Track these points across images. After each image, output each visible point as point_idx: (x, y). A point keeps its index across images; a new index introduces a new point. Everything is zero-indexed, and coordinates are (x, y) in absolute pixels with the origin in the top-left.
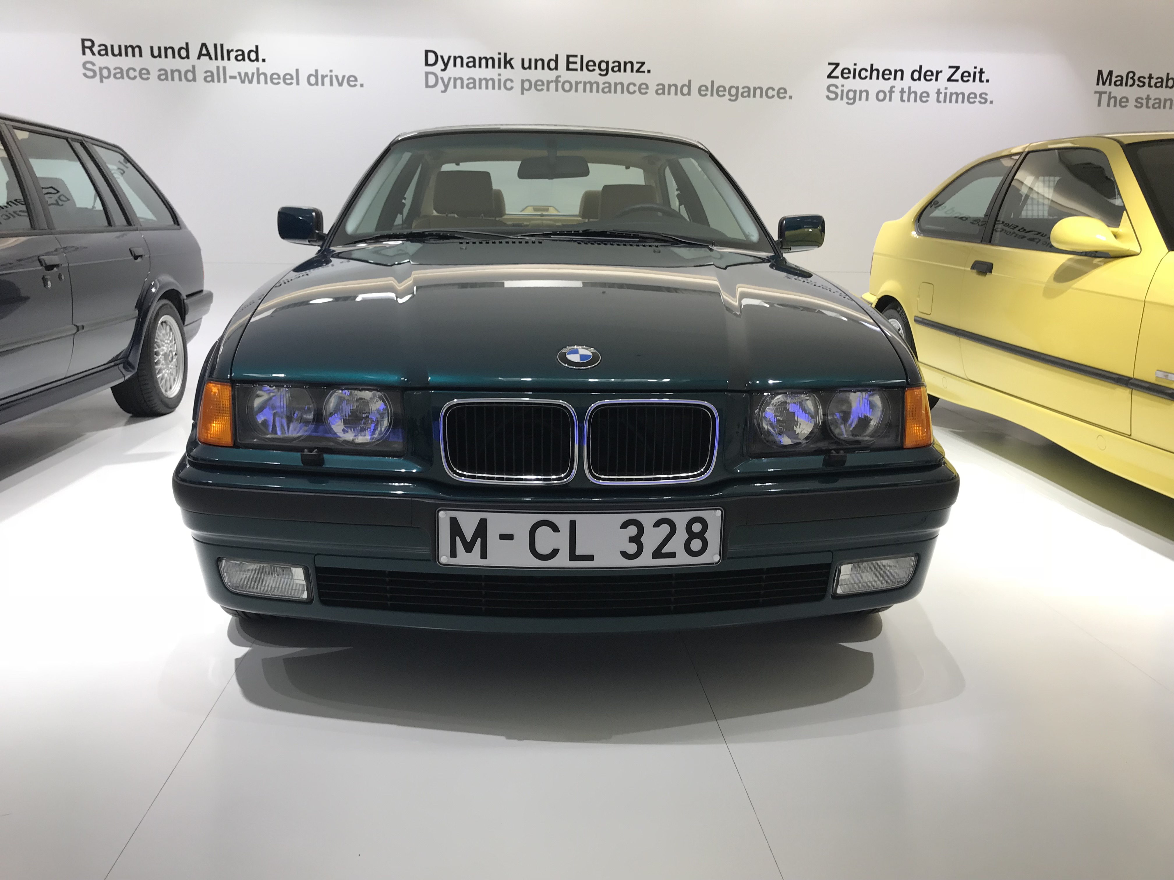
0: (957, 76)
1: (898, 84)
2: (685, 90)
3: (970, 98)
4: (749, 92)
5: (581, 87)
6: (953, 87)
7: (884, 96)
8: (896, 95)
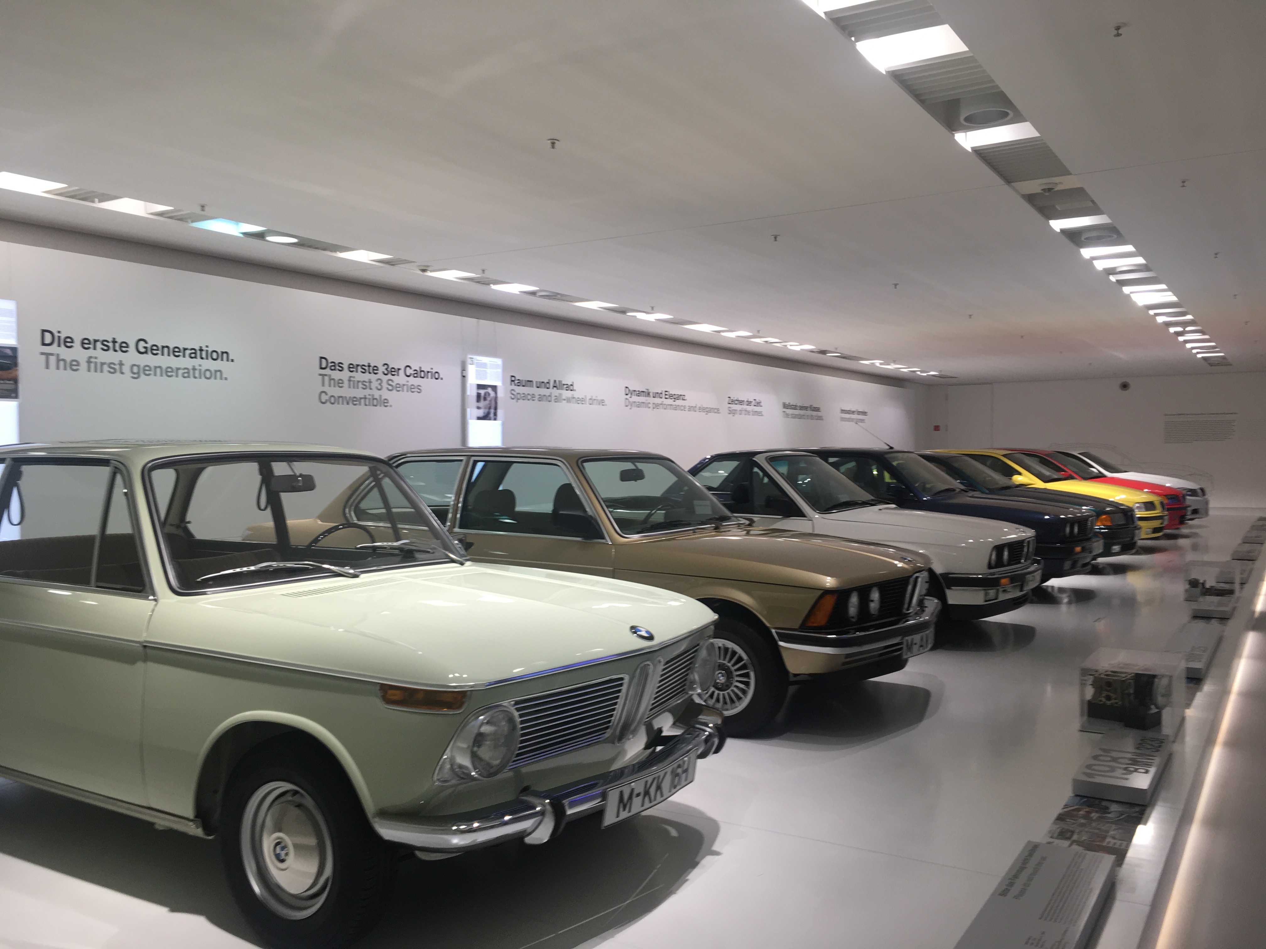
1: (743, 407)
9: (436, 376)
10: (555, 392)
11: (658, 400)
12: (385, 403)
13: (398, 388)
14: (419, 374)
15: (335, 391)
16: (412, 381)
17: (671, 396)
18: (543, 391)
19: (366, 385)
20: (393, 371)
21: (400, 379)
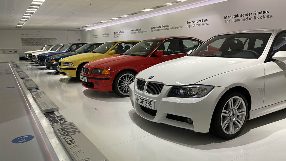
0: (203, 21)
1: (196, 23)
2: (172, 28)
3: (205, 24)
4: (179, 27)
5: (163, 29)
6: (203, 23)
7: (194, 26)
8: (195, 25)
9: (123, 32)
10: (138, 31)
11: (160, 28)
12: (119, 37)
13: (120, 35)
14: (122, 32)
15: (115, 36)
16: (121, 33)
17: (164, 26)
18: (136, 31)
19: (117, 35)
20: (119, 33)
21: (120, 33)
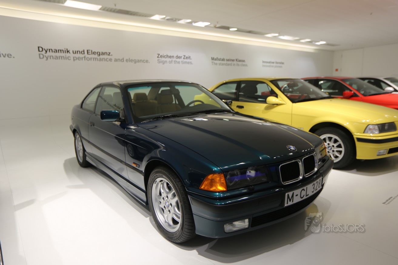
1: (173, 59)
2: (122, 60)
3: (188, 63)
4: (139, 61)
5: (92, 59)
6: (185, 60)
7: (171, 62)
11: (80, 55)
17: (95, 53)
